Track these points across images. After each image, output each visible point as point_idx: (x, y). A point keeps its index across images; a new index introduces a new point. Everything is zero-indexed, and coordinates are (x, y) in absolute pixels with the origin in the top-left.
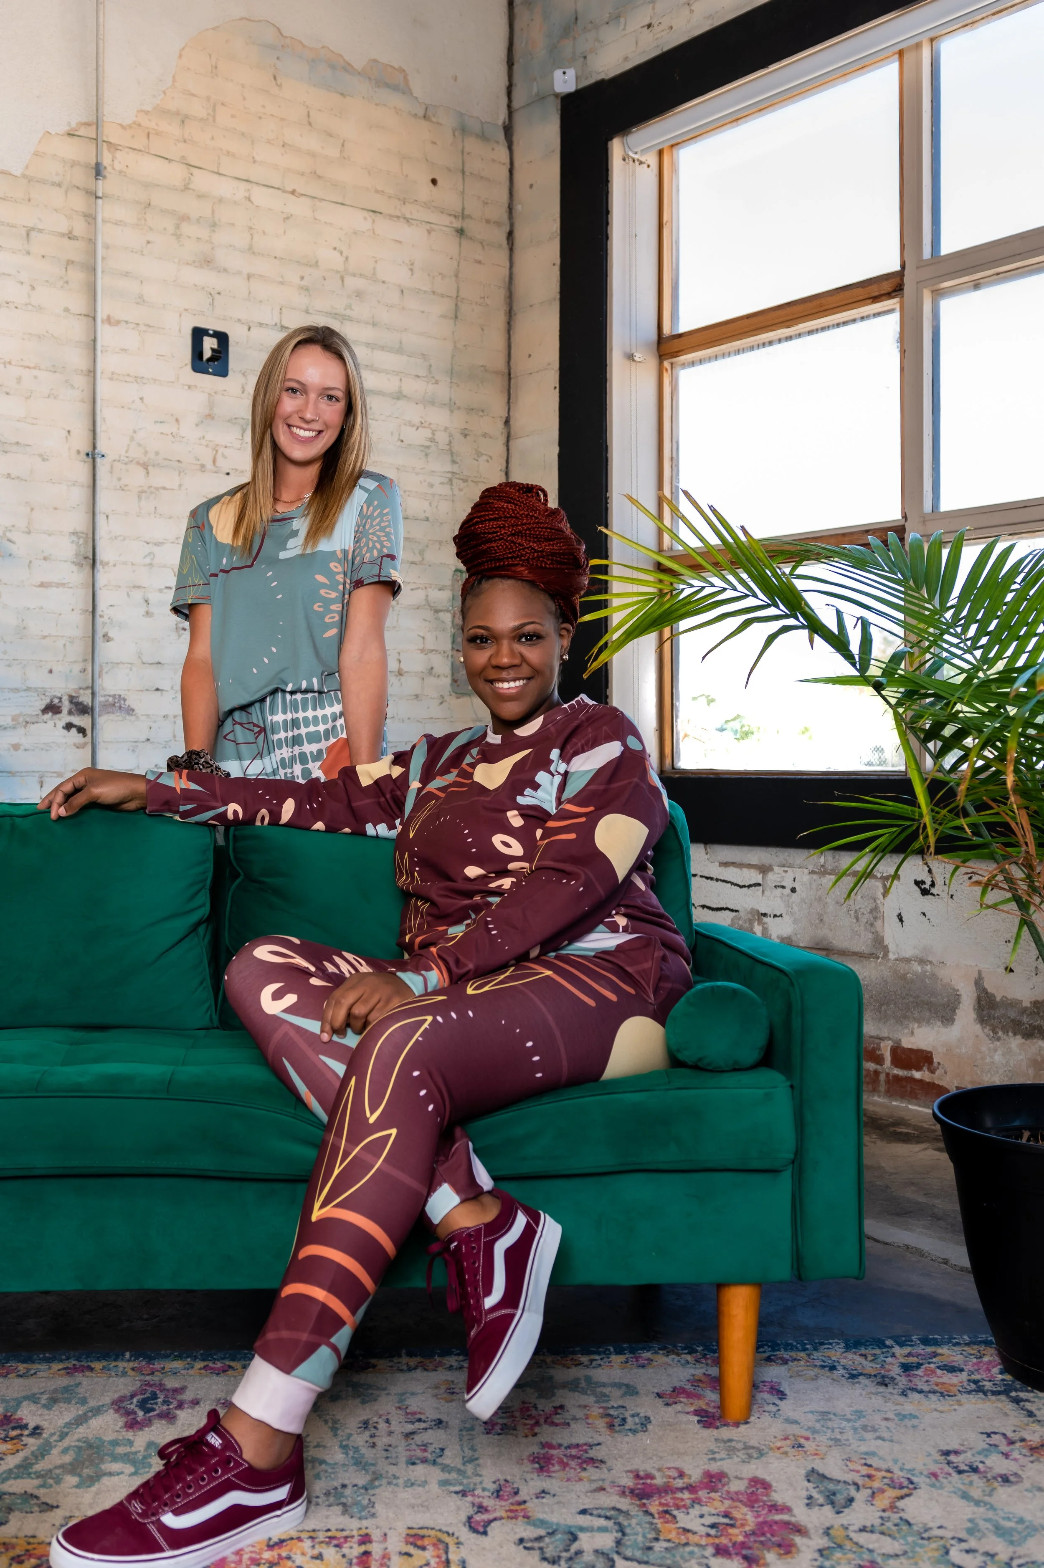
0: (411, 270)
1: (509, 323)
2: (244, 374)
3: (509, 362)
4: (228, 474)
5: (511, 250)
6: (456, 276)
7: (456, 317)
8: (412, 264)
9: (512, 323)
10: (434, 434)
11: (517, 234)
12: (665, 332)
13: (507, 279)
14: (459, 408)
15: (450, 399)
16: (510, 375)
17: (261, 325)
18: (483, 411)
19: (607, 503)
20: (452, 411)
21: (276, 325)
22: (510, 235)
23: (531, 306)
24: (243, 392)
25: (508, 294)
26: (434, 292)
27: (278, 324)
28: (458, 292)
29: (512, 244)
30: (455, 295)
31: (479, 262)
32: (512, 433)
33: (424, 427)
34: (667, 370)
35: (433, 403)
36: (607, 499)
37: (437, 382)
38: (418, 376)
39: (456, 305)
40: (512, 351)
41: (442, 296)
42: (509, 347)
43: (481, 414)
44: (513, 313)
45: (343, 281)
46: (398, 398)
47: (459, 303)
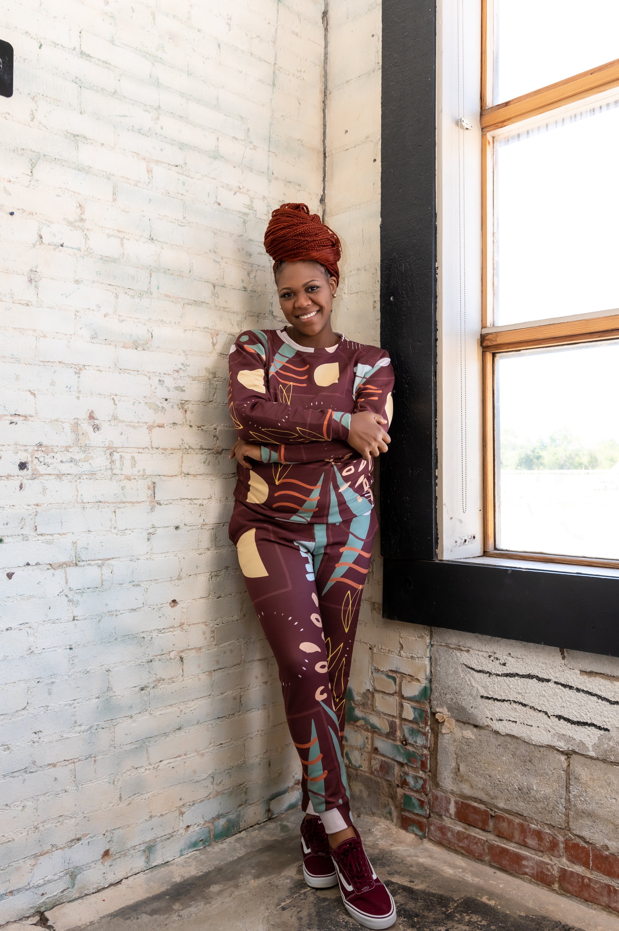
0: (229, 25)
1: (324, 102)
2: (33, 98)
3: (324, 141)
4: (12, 214)
5: (326, 30)
6: (274, 43)
7: (274, 85)
8: (230, 19)
9: (327, 102)
10: (252, 202)
11: (331, 14)
12: (487, 104)
13: (322, 58)
14: (277, 178)
15: (268, 168)
16: (325, 154)
17: (56, 45)
18: (299, 185)
19: (436, 274)
20: (270, 181)
21: (74, 49)
22: (325, 14)
23: (348, 82)
24: (32, 120)
25: (323, 73)
26: (252, 54)
27: (78, 49)
28: (276, 60)
29: (327, 24)
30: (273, 63)
31: (297, 34)
32: (328, 211)
33: (242, 193)
34: (489, 143)
35: (251, 170)
36: (436, 269)
37: (255, 148)
38: (236, 139)
39: (274, 72)
40: (327, 130)
41: (260, 59)
42: (325, 125)
43: (298, 188)
44: (328, 92)
45: (154, 19)
46: (215, 158)
47: (277, 72)
